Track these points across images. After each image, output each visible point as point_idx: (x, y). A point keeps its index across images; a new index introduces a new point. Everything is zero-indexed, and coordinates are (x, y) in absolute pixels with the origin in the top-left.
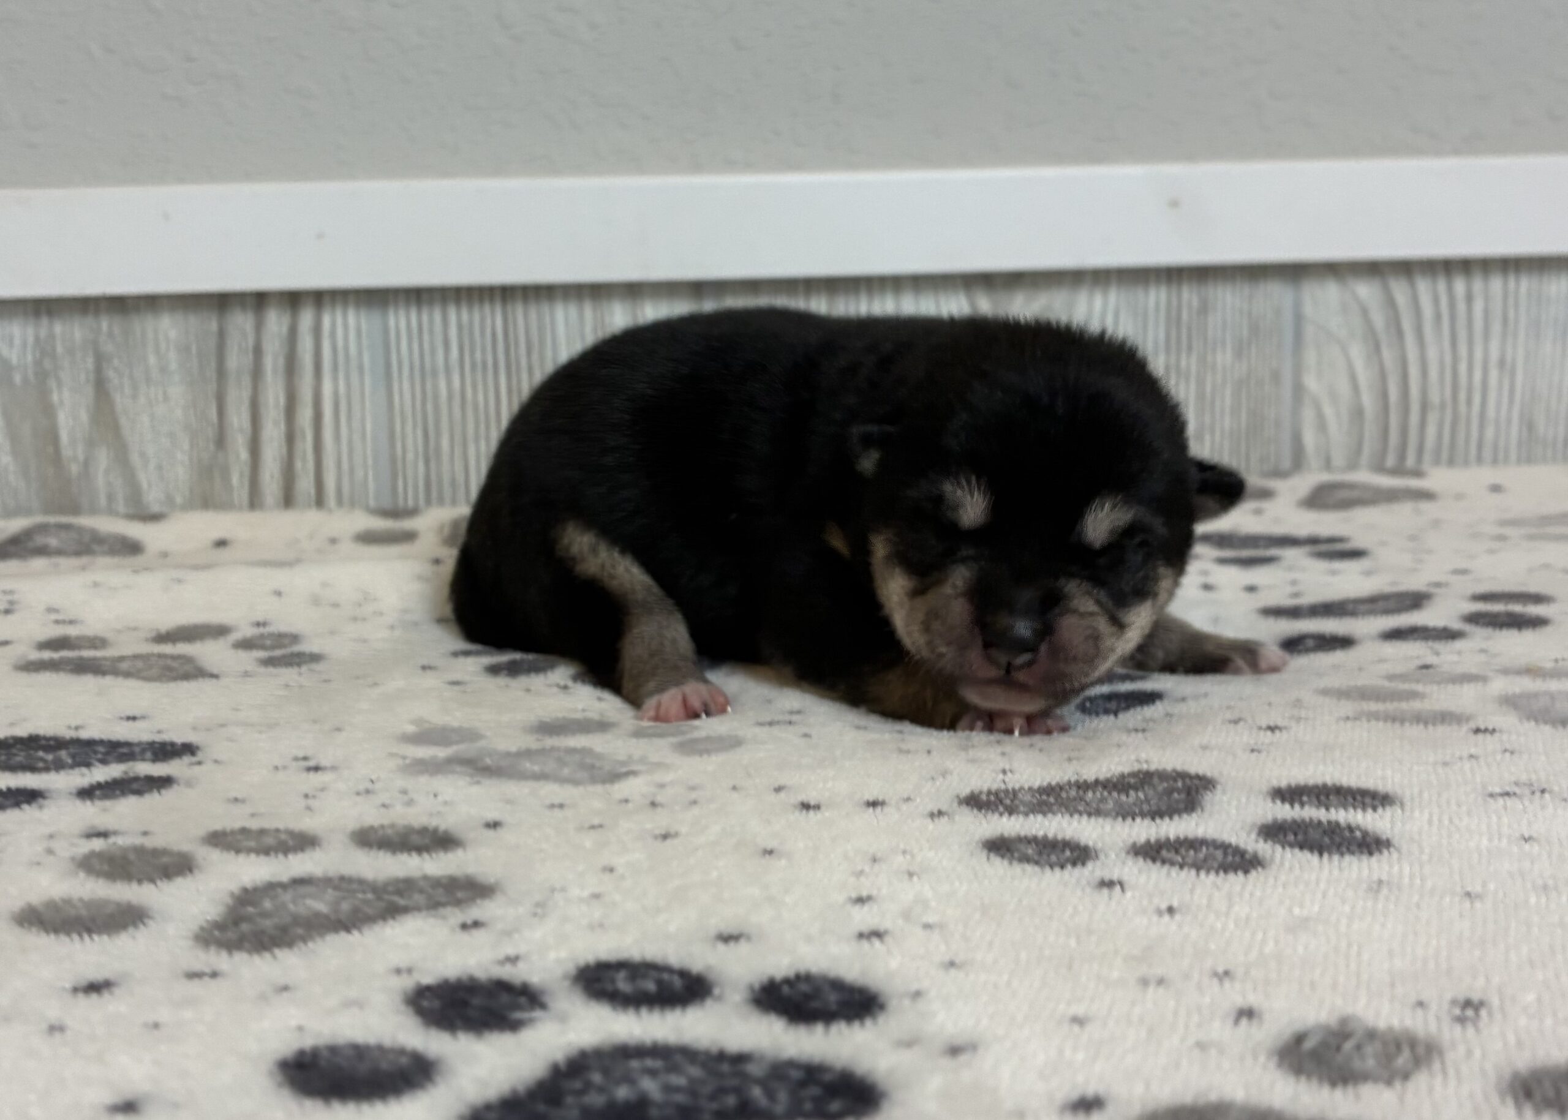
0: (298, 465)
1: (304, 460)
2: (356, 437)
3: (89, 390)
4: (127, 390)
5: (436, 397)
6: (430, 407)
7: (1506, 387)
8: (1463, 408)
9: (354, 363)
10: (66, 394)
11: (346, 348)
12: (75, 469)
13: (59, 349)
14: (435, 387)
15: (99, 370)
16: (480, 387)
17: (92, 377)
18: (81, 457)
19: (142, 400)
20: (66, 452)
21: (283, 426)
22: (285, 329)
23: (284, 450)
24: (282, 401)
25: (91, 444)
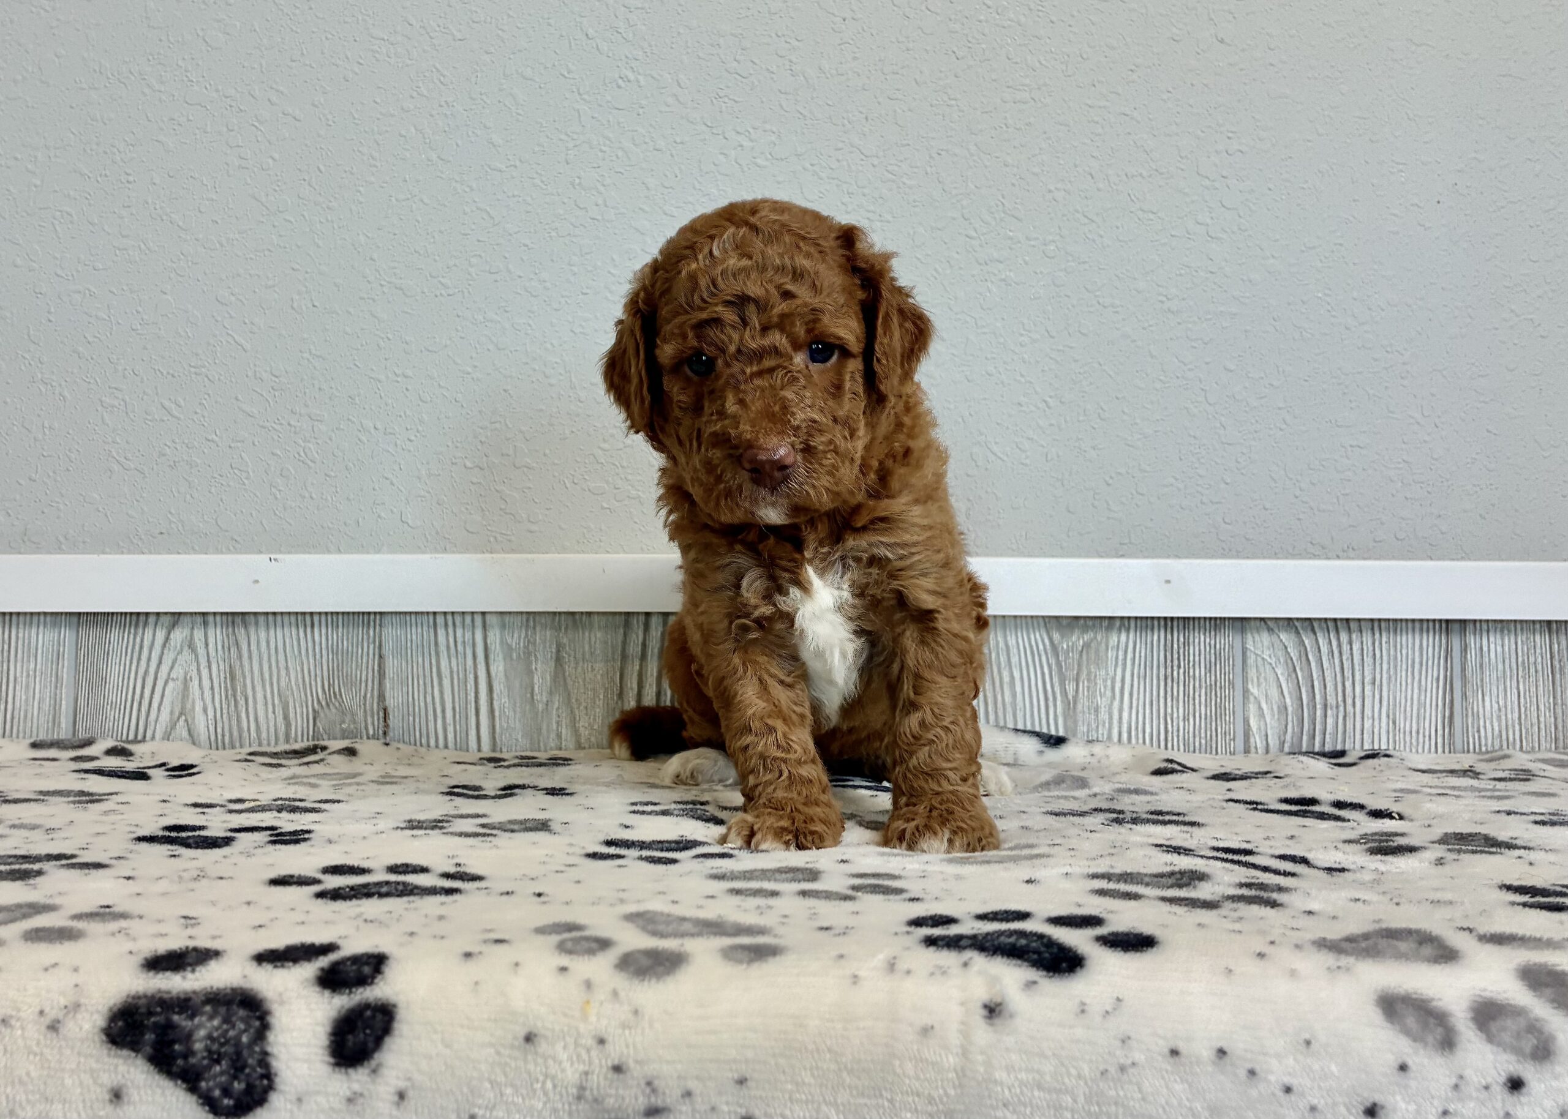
3: (552, 664)
4: (572, 665)
7: (1377, 697)
8: (1350, 708)
10: (539, 665)
12: (541, 707)
13: (538, 640)
15: (558, 651)
17: (554, 656)
18: (545, 700)
19: (580, 669)
20: (537, 697)
25: (551, 693)
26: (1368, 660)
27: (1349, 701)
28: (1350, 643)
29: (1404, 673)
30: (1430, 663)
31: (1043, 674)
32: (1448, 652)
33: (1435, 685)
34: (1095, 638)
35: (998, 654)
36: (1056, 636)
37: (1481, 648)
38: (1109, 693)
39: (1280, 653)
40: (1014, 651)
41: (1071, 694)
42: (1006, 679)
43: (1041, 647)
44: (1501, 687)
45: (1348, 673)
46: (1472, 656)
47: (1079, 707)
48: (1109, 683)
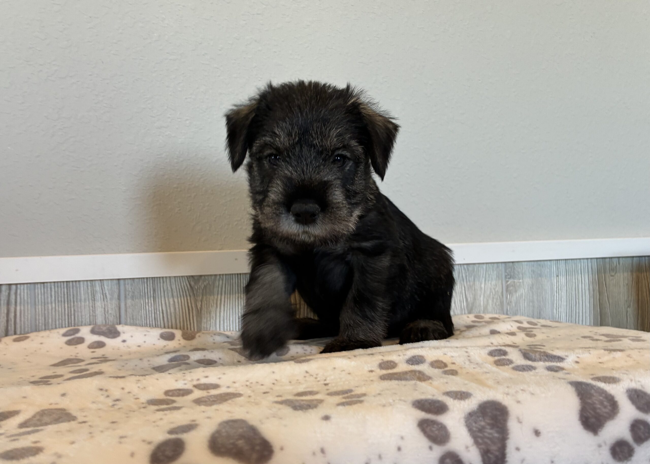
0: (9, 328)
1: (11, 326)
2: (26, 320)
5: (48, 309)
6: (46, 312)
9: (26, 302)
11: (24, 298)
14: (48, 307)
16: (60, 306)
21: (5, 318)
22: (7, 294)
23: (6, 325)
24: (6, 312)
31: (187, 300)
34: (209, 283)
35: (168, 293)
36: (192, 283)
38: (215, 305)
40: (174, 290)
41: (199, 306)
42: (172, 302)
43: (186, 288)
47: (203, 312)
48: (215, 301)
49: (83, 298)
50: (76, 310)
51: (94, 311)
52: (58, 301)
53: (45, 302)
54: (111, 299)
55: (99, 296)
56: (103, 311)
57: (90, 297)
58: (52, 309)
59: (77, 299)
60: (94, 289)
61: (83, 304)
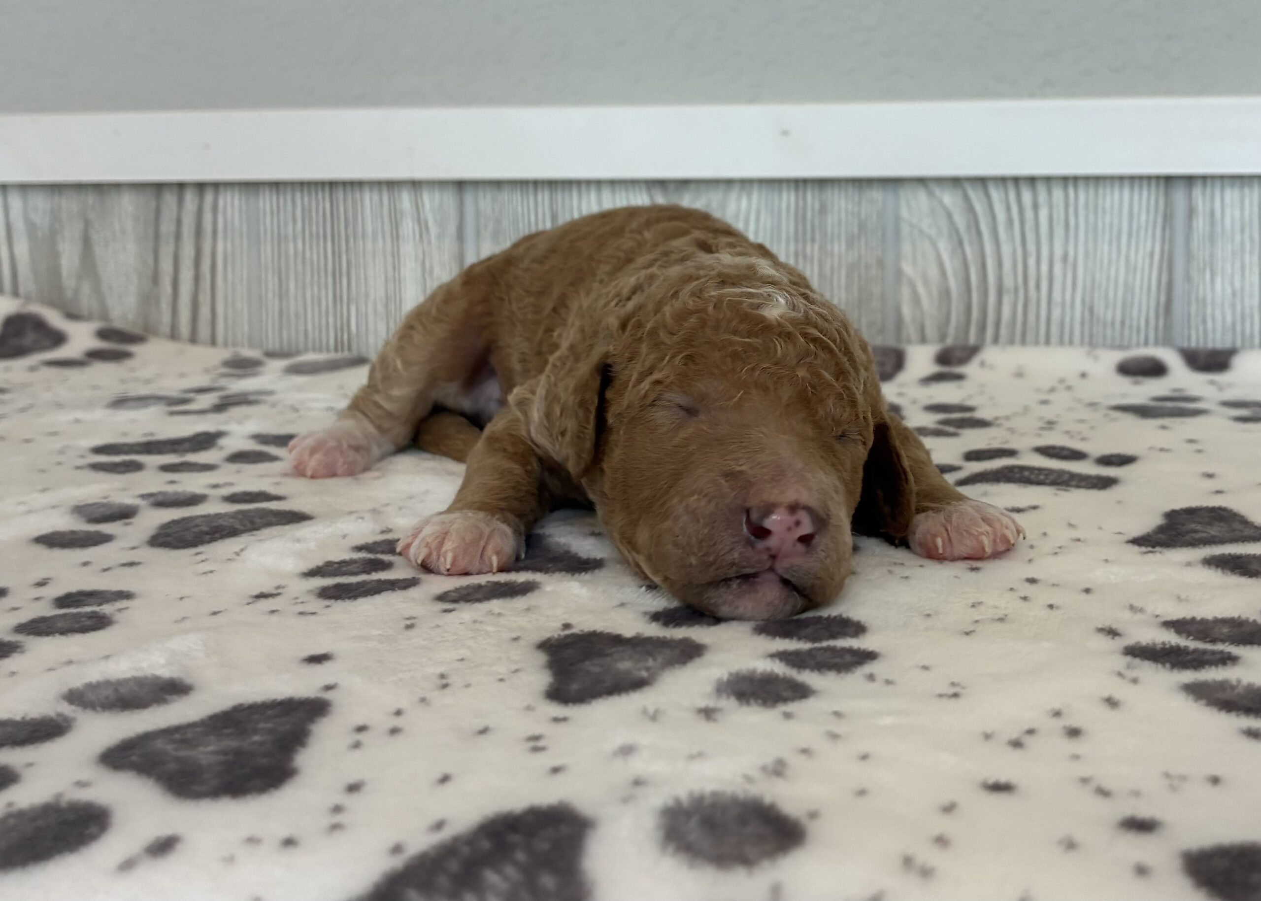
0: (201, 297)
1: (205, 293)
2: (237, 280)
3: (80, 243)
4: (102, 244)
5: (287, 254)
7: (1069, 276)
8: (1033, 292)
9: (237, 231)
10: (67, 245)
11: (233, 223)
13: (64, 216)
14: (287, 247)
15: (86, 230)
16: (315, 249)
17: (82, 234)
19: (111, 250)
20: (65, 282)
21: (193, 271)
23: (193, 287)
24: (193, 254)
25: (80, 278)
26: (1059, 231)
27: (1032, 283)
28: (1036, 207)
29: (1106, 248)
30: (1142, 234)
32: (1168, 218)
33: (1147, 262)
37: (1212, 213)
39: (943, 223)
44: (1238, 265)
45: (1031, 247)
46: (1200, 223)
49: (369, 230)
50: (353, 261)
51: (396, 267)
52: (311, 235)
53: (279, 234)
54: (440, 237)
55: (408, 226)
56: (419, 269)
57: (387, 228)
58: (296, 253)
59: (355, 233)
60: (398, 207)
61: (369, 245)
